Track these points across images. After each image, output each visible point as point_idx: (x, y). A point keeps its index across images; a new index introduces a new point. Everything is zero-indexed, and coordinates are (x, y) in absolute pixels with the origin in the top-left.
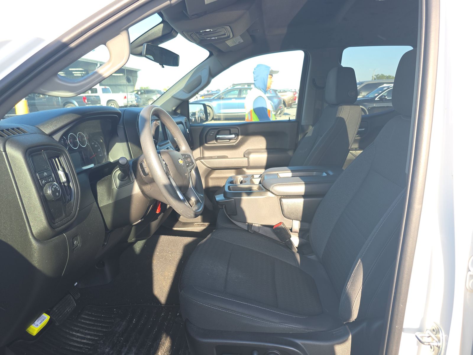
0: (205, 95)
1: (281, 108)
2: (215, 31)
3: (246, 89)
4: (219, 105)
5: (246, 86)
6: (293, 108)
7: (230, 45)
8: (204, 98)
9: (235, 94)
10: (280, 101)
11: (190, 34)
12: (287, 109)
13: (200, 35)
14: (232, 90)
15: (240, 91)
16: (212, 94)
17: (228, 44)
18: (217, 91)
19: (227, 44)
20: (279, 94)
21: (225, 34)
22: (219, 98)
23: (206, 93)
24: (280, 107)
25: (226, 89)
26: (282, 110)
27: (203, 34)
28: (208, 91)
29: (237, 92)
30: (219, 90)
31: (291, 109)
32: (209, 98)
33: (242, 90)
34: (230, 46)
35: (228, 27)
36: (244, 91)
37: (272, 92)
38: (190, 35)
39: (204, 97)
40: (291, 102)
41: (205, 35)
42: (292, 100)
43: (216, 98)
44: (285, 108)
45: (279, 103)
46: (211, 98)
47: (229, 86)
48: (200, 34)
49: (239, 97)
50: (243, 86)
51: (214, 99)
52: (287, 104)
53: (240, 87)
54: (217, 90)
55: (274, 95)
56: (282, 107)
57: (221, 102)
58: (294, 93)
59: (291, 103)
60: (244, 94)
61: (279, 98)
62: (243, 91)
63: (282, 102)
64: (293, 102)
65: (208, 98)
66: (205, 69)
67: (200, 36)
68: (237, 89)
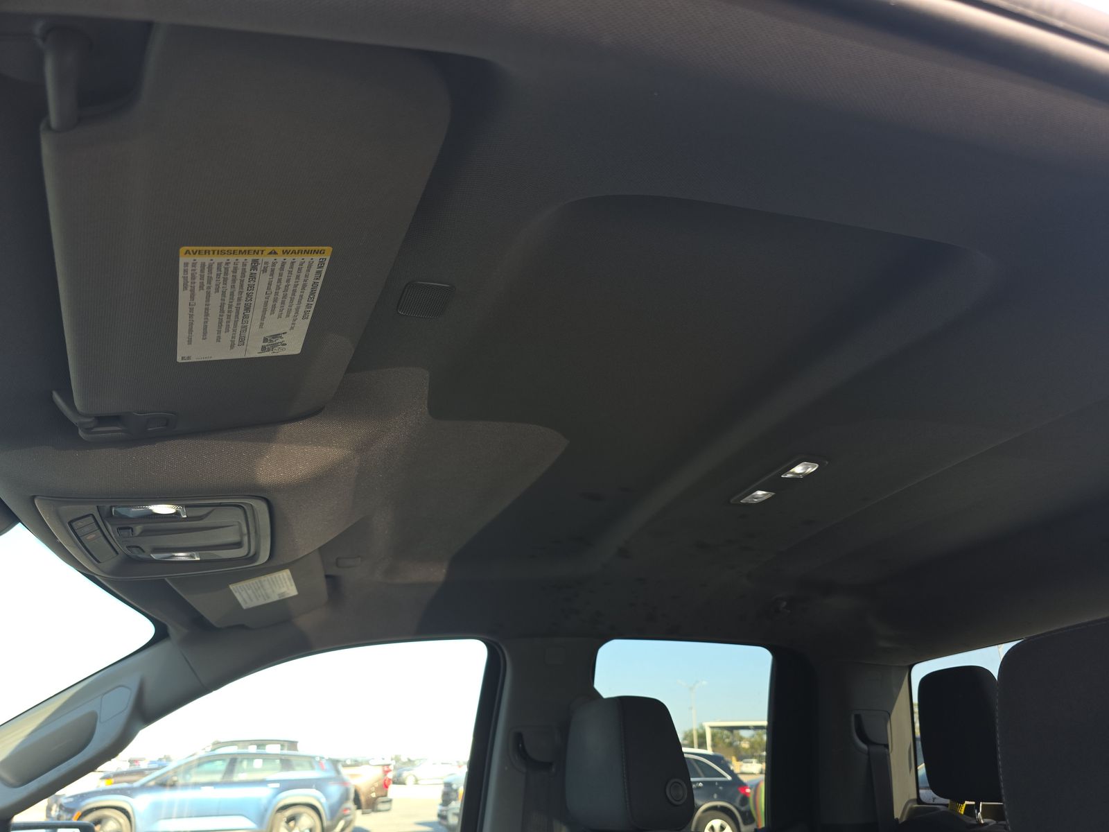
0: (118, 775)
1: (348, 812)
2: (200, 518)
3: (251, 757)
4: (157, 807)
5: (253, 749)
6: (380, 811)
7: (246, 603)
8: (115, 783)
9: (214, 772)
10: (347, 791)
11: (70, 519)
12: (363, 813)
13: (120, 529)
14: (210, 759)
15: (233, 762)
16: (141, 773)
17: (237, 595)
18: (160, 759)
19: (235, 598)
20: (345, 772)
21: (238, 545)
22: (163, 784)
23: (126, 767)
24: (346, 809)
25: (191, 756)
26: (349, 818)
27: (138, 529)
28: (132, 762)
29: (221, 766)
30: (168, 759)
31: (374, 815)
32: (128, 782)
33: (239, 760)
34: (244, 606)
35: (261, 508)
36: (245, 763)
37: (327, 766)
38: (70, 523)
39: (112, 780)
40: (374, 795)
41: (145, 533)
42: (377, 790)
43: (152, 783)
44: (359, 812)
45: (344, 798)
46: (136, 785)
47: (202, 748)
48: (125, 525)
49: (225, 780)
50: (243, 748)
51: (144, 788)
52: (363, 799)
53: (233, 750)
54: (162, 757)
55: (332, 774)
56: (349, 809)
57: (166, 796)
58: (386, 769)
59: (375, 799)
60: (243, 771)
61: (343, 782)
62: (241, 762)
63: (352, 796)
64: (380, 794)
65: (125, 785)
66: (120, 686)
67: (122, 532)
68: (221, 757)
